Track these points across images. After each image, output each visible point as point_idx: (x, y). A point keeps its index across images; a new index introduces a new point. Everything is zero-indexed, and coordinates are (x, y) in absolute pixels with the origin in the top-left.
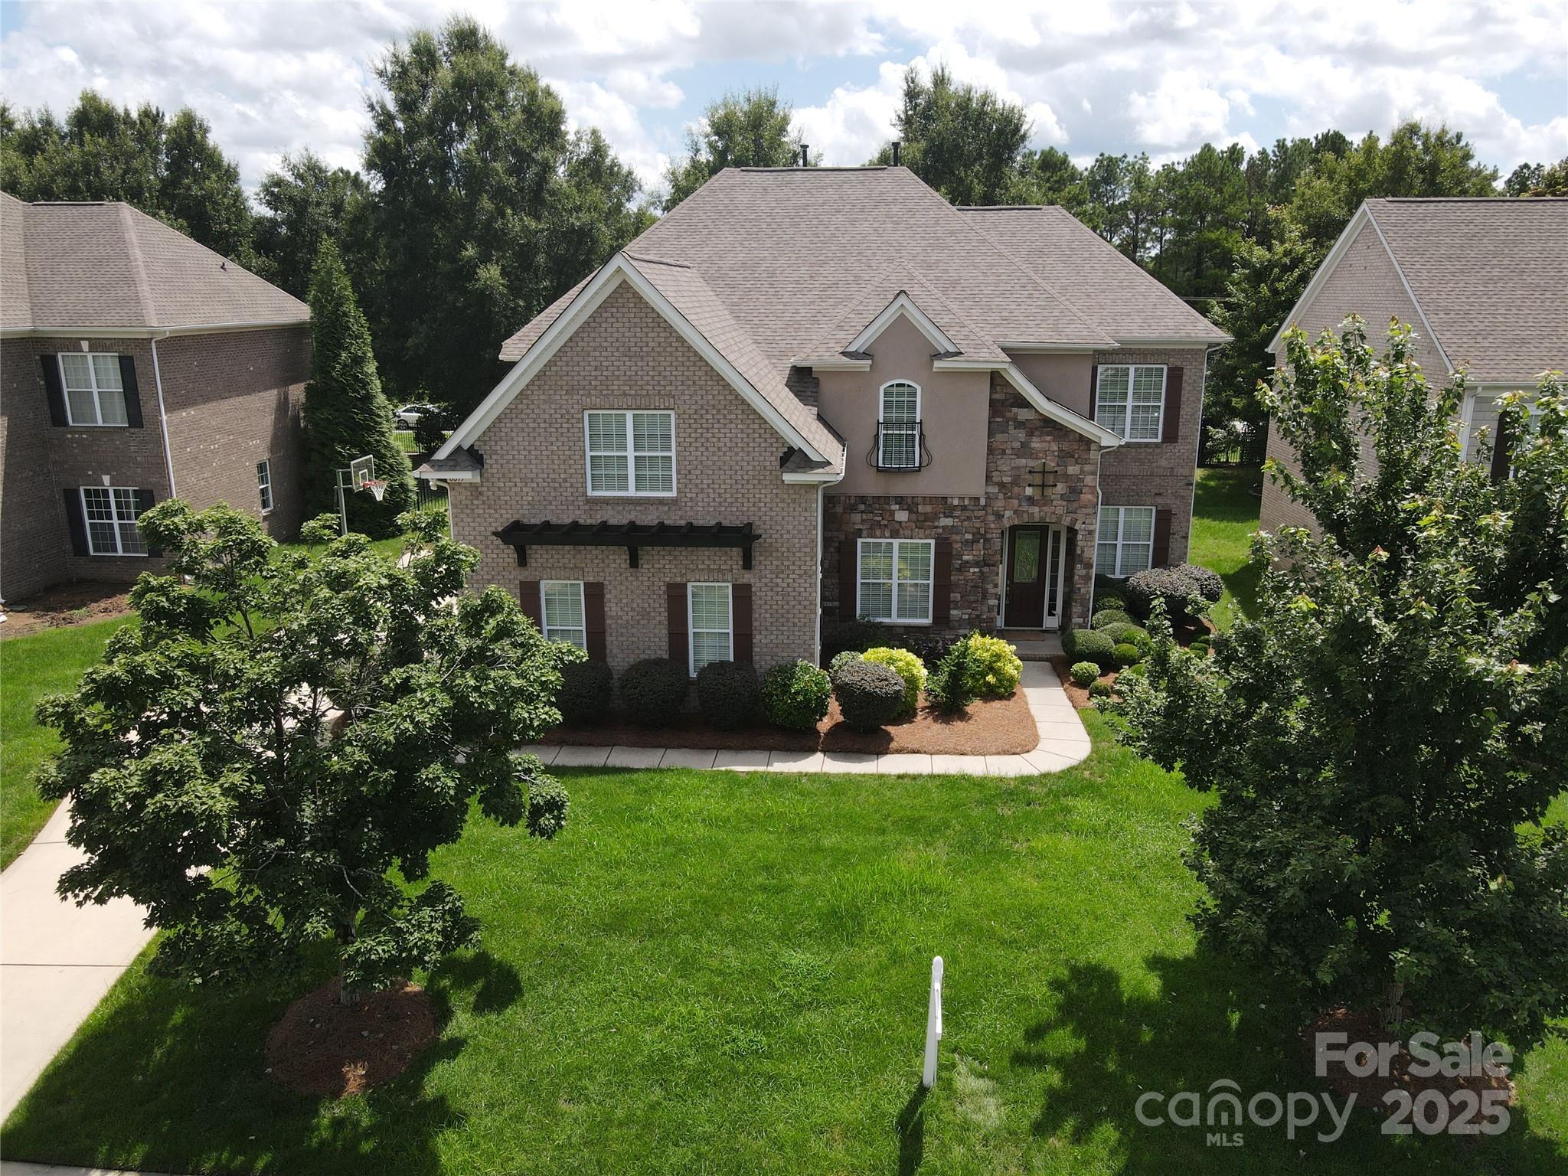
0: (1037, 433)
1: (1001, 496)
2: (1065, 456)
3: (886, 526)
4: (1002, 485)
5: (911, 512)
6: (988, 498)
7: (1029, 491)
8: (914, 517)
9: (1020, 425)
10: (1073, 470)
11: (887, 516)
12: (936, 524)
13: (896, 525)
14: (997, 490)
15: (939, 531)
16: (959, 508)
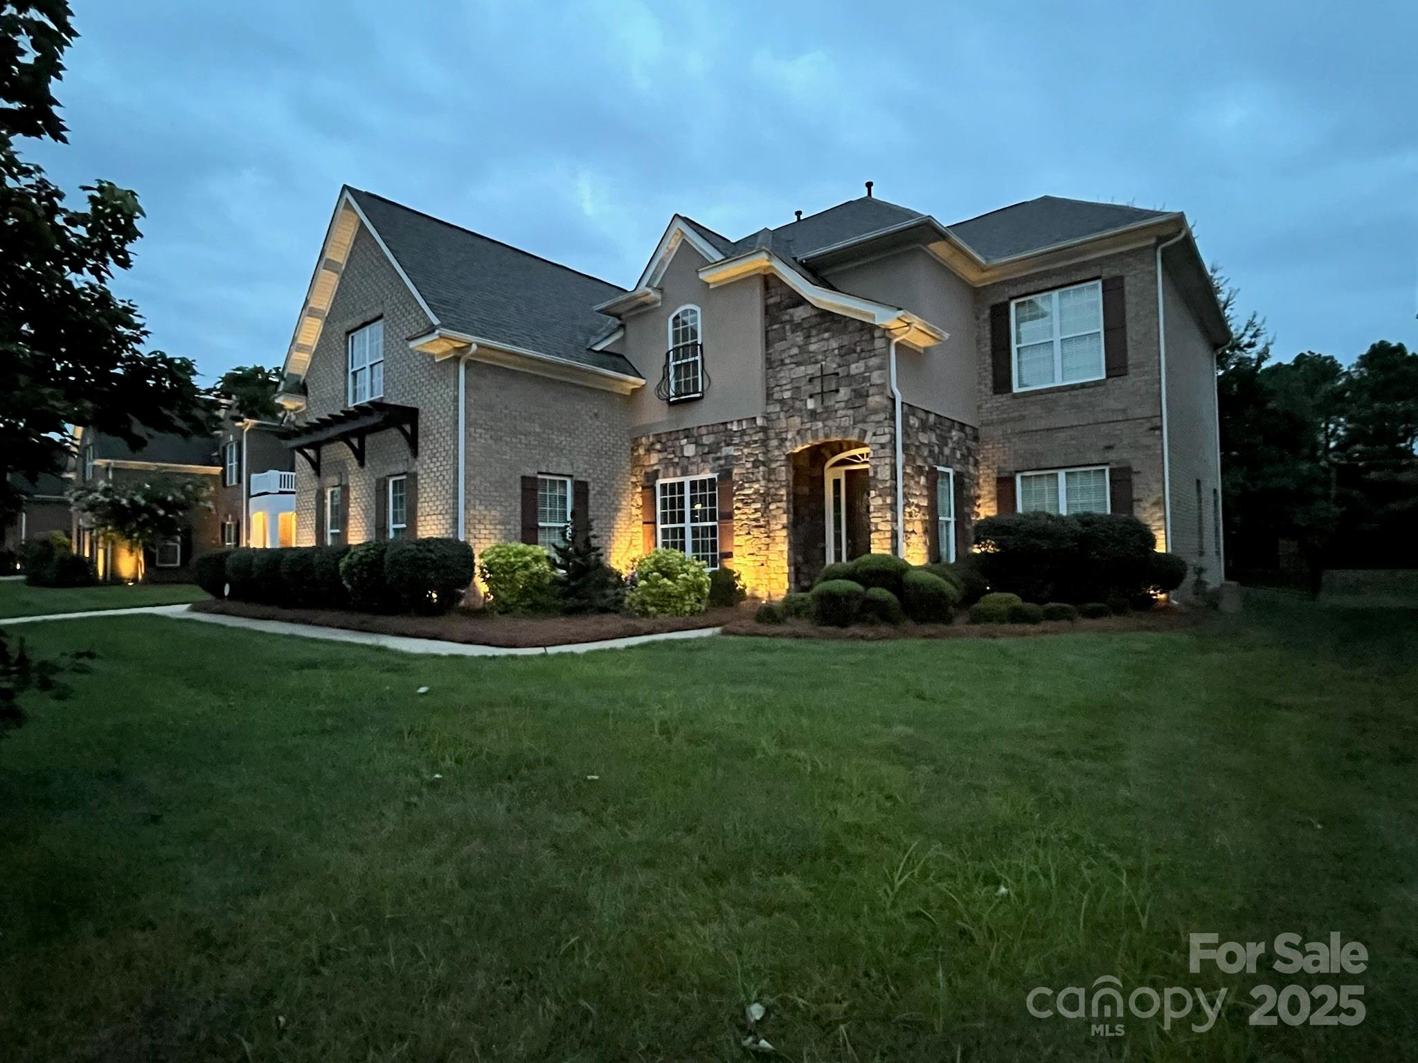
0: (814, 332)
1: (782, 415)
2: (846, 353)
3: (677, 463)
4: (782, 402)
5: (697, 444)
6: (767, 417)
7: (811, 404)
8: (700, 449)
9: (797, 327)
10: (855, 368)
11: (678, 454)
12: (719, 455)
13: (685, 462)
14: (778, 409)
15: (722, 462)
16: (739, 434)
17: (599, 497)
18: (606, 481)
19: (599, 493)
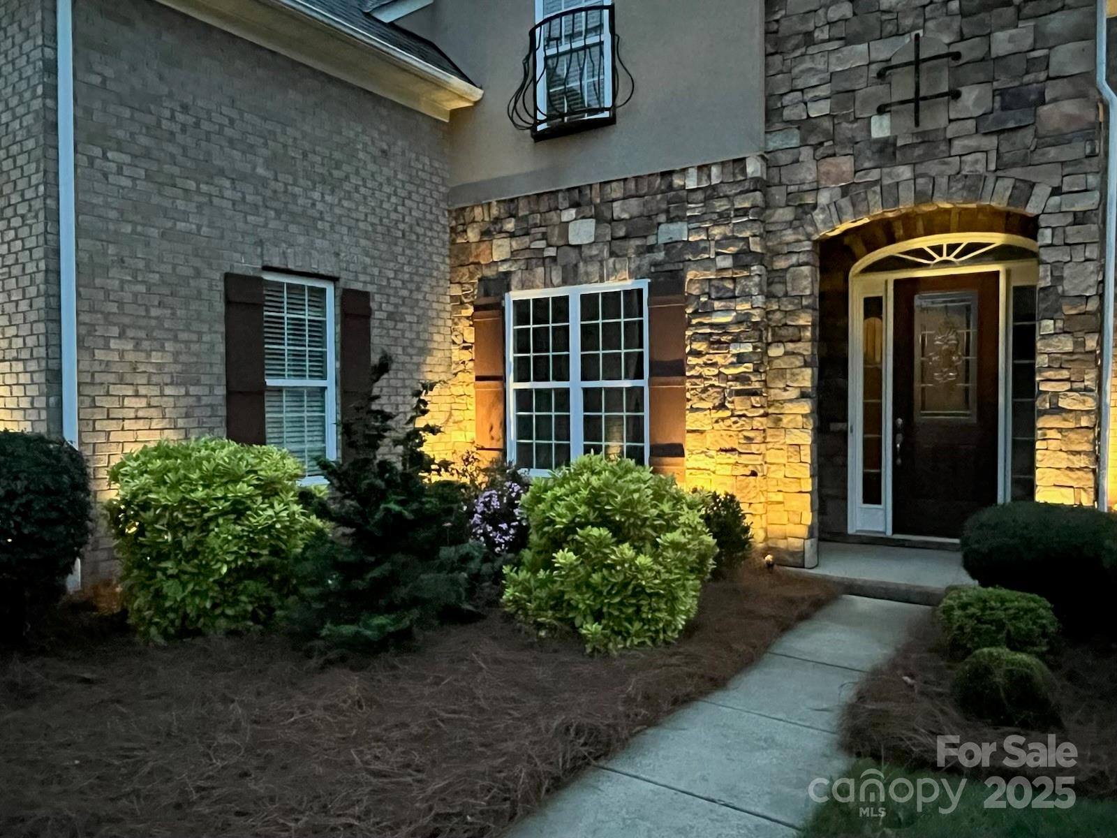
1: (806, 153)
3: (554, 259)
4: (806, 126)
5: (599, 219)
6: (767, 158)
7: (881, 128)
8: (607, 231)
10: (1008, 40)
11: (554, 240)
12: (651, 240)
13: (573, 254)
14: (795, 142)
15: (660, 256)
16: (700, 196)
17: (390, 324)
18: (405, 293)
19: (391, 316)
